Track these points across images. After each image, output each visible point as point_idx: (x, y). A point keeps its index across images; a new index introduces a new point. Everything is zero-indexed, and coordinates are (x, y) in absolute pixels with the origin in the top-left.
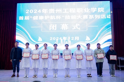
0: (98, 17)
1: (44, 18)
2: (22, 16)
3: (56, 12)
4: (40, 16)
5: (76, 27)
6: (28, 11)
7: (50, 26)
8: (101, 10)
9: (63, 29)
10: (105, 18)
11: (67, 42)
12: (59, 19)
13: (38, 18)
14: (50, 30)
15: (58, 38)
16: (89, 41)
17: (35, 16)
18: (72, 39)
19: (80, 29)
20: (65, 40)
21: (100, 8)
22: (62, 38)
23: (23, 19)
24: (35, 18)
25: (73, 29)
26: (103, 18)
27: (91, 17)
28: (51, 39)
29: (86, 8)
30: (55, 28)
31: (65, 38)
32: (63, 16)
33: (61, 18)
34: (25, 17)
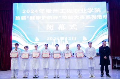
0: (94, 17)
1: (41, 19)
2: (19, 16)
3: (53, 13)
4: (36, 16)
5: (73, 27)
6: (25, 10)
7: (47, 26)
8: (97, 10)
9: (60, 29)
10: (102, 18)
11: (64, 42)
12: (56, 19)
13: (35, 18)
14: (47, 30)
15: (55, 38)
16: (86, 41)
17: (32, 16)
18: (69, 39)
19: (77, 29)
20: (62, 40)
21: (96, 9)
22: (59, 39)
23: (19, 19)
24: (32, 18)
25: (70, 29)
26: (99, 19)
27: (88, 17)
28: (48, 40)
29: (83, 9)
30: (52, 28)
31: (62, 38)
32: (60, 16)
33: (58, 18)
34: (22, 17)
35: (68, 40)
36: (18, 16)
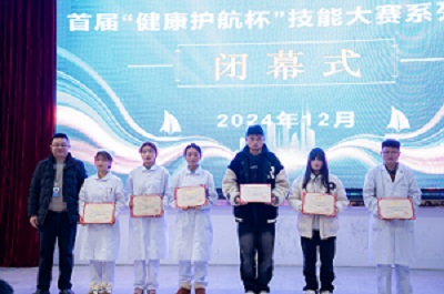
1: (189, 24)
2: (83, 15)
4: (167, 15)
5: (338, 67)
7: (218, 60)
9: (276, 76)
11: (299, 137)
12: (261, 26)
13: (162, 21)
14: (217, 78)
15: (256, 117)
16: (405, 131)
17: (146, 15)
18: (322, 123)
19: (357, 74)
20: (289, 127)
22: (275, 120)
23: (86, 28)
24: (146, 23)
25: (326, 74)
27: (419, 13)
28: (220, 125)
30: (238, 69)
31: (286, 119)
32: (277, 14)
33: (268, 22)
34: (99, 16)
35: (314, 126)
36: (79, 13)
